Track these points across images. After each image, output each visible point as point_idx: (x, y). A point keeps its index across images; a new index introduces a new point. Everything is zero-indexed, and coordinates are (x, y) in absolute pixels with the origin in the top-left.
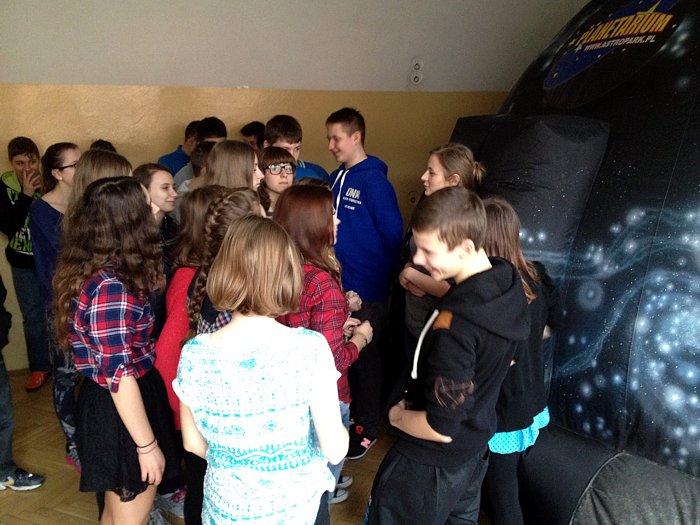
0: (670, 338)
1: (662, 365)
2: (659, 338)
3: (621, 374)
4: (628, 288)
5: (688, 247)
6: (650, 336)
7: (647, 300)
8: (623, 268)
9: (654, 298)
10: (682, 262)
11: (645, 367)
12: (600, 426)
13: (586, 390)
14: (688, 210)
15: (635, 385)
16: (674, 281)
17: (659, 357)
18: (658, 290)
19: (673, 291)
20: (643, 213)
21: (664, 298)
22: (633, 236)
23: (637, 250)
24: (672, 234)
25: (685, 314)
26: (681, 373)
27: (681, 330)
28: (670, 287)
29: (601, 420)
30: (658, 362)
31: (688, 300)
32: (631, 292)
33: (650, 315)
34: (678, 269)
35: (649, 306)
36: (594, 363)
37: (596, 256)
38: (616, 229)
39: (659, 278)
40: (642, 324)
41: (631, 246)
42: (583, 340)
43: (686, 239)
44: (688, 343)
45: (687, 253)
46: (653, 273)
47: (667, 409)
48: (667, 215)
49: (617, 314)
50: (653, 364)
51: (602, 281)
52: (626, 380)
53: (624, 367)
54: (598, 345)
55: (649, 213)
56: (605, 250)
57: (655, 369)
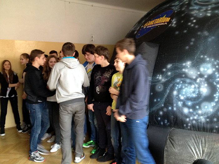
0: (183, 95)
1: (182, 102)
2: (180, 96)
3: (171, 107)
4: (170, 84)
5: (185, 72)
6: (178, 95)
7: (176, 86)
8: (168, 79)
9: (178, 86)
10: (184, 76)
11: (177, 103)
12: (166, 122)
13: (161, 113)
14: (183, 63)
15: (175, 109)
16: (182, 81)
17: (181, 100)
18: (178, 83)
19: (182, 83)
20: (171, 65)
21: (180, 85)
22: (170, 71)
23: (171, 74)
24: (180, 69)
25: (186, 88)
26: (187, 104)
27: (186, 93)
28: (181, 82)
29: (166, 121)
30: (181, 102)
31: (186, 85)
32: (171, 85)
33: (177, 90)
34: (183, 77)
35: (176, 88)
36: (163, 105)
37: (160, 77)
38: (164, 70)
39: (178, 81)
40: (175, 93)
41: (169, 73)
42: (159, 100)
43: (184, 70)
44: (188, 96)
45: (185, 73)
46: (176, 80)
47: (184, 114)
48: (178, 65)
49: (168, 91)
50: (179, 103)
51: (162, 83)
52: (172, 108)
53: (172, 105)
54: (163, 100)
55: (173, 65)
56: (162, 75)
57: (180, 104)
